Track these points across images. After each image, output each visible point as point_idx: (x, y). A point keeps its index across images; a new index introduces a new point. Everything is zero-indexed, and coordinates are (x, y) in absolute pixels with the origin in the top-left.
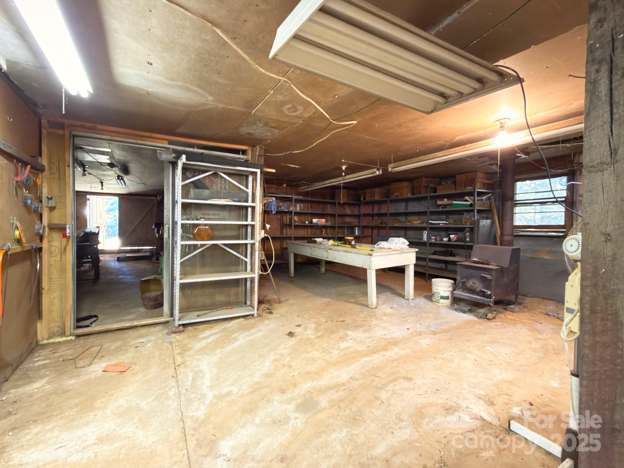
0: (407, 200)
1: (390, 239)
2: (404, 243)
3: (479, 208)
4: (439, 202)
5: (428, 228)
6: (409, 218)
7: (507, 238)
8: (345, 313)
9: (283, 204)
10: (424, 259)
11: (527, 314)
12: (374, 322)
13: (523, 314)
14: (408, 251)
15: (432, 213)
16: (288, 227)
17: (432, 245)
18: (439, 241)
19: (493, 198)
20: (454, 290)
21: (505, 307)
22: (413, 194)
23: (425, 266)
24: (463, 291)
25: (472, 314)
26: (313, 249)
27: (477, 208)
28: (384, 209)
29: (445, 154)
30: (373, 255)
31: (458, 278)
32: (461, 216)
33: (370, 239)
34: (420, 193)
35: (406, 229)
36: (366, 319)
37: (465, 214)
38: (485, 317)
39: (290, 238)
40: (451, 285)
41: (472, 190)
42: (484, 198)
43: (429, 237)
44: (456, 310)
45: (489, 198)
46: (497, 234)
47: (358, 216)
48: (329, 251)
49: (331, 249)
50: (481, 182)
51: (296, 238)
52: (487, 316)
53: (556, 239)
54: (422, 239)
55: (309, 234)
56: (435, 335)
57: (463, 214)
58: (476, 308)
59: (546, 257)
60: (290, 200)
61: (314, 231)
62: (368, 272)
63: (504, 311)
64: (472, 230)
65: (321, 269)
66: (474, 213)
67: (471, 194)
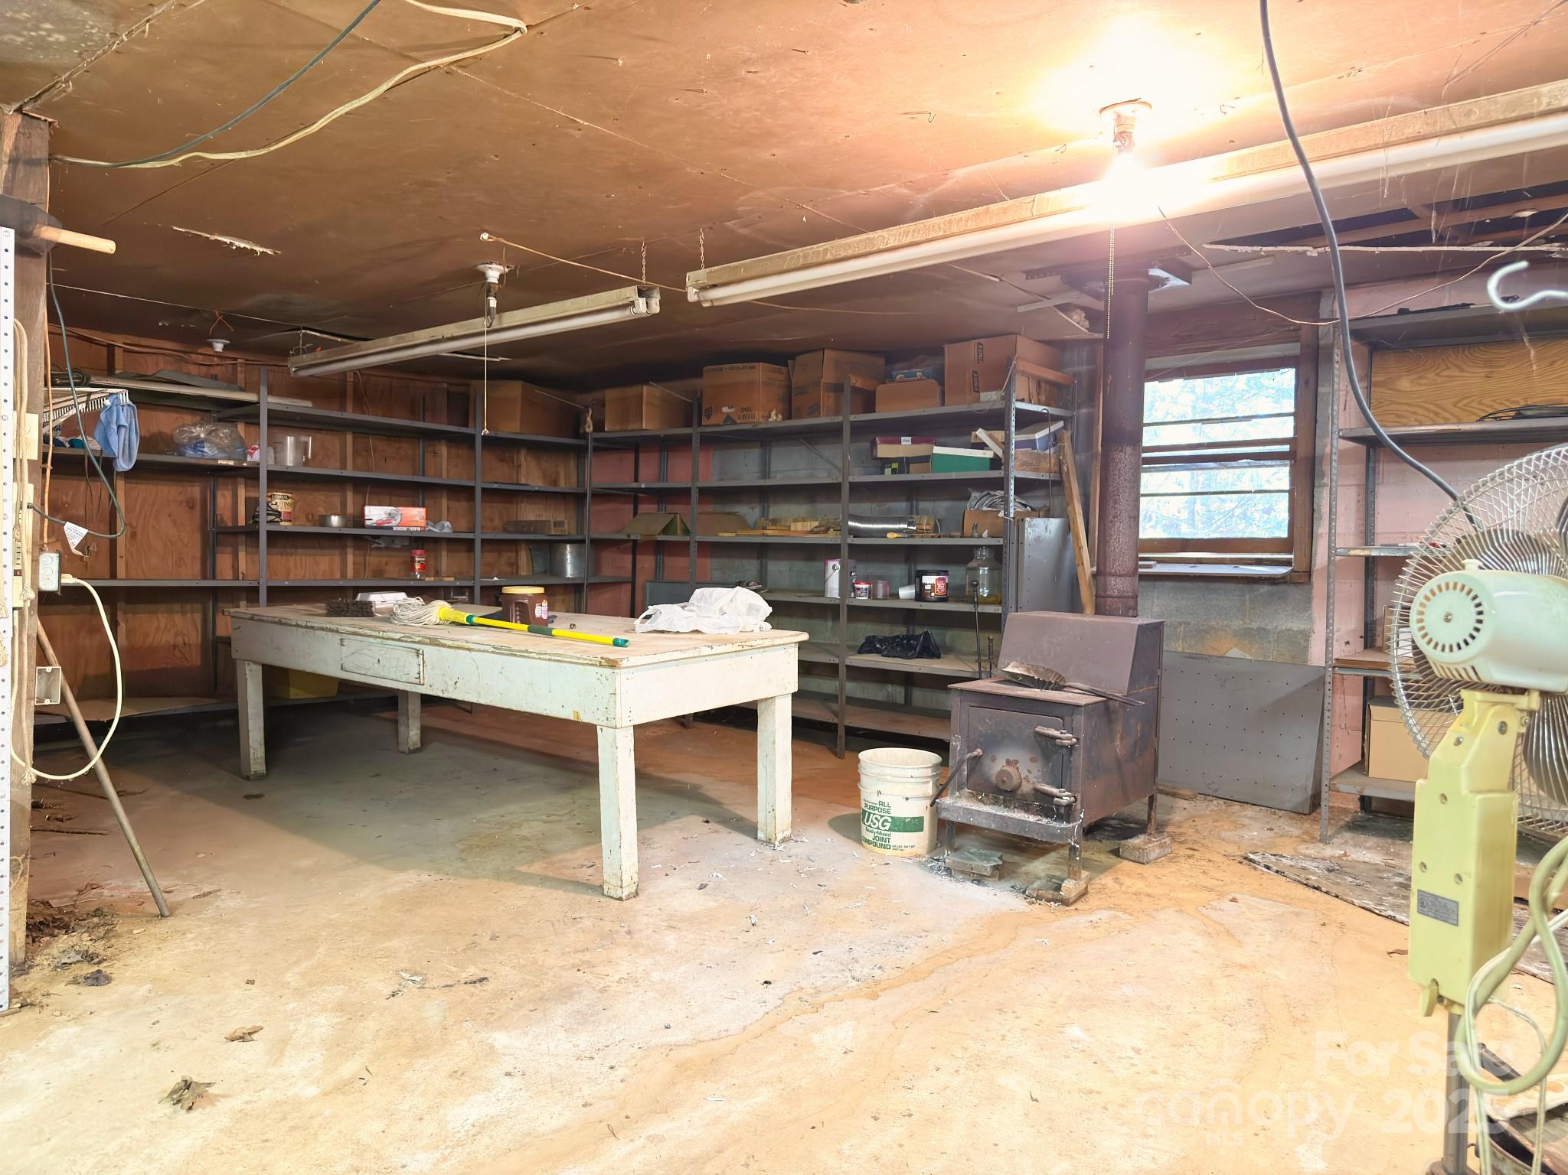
0: (765, 439)
1: (697, 591)
2: (752, 609)
3: (1021, 475)
4: (884, 450)
5: (845, 551)
6: (777, 510)
7: (1118, 585)
8: (494, 938)
9: (210, 433)
10: (832, 670)
11: (1185, 865)
12: (624, 969)
13: (1174, 867)
14: (767, 643)
15: (859, 491)
16: (242, 539)
17: (858, 613)
18: (885, 598)
19: (1067, 435)
20: (940, 791)
21: (1112, 844)
22: (788, 415)
23: (833, 698)
24: (973, 796)
25: (1006, 885)
26: (352, 644)
27: (1016, 472)
28: (680, 472)
29: (908, 240)
30: (624, 663)
31: (956, 744)
32: (961, 504)
33: (624, 594)
34: (814, 411)
35: (762, 551)
36: (587, 956)
37: (975, 495)
38: (1053, 895)
39: (251, 594)
40: (929, 772)
41: (1000, 405)
42: (1037, 436)
43: (847, 587)
44: (948, 871)
45: (1055, 439)
46: (1080, 569)
47: (576, 499)
48: (427, 650)
49: (434, 642)
50: (1029, 376)
51: (280, 595)
52: (1058, 888)
53: (1264, 589)
54: (822, 593)
55: (350, 574)
56: (874, 996)
57: (967, 498)
58: (1017, 858)
59: (1235, 653)
60: (244, 413)
61: (373, 559)
62: (603, 739)
63: (1113, 859)
64: (997, 554)
65: (402, 729)
66: (1007, 492)
67: (995, 420)
